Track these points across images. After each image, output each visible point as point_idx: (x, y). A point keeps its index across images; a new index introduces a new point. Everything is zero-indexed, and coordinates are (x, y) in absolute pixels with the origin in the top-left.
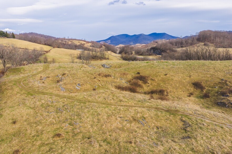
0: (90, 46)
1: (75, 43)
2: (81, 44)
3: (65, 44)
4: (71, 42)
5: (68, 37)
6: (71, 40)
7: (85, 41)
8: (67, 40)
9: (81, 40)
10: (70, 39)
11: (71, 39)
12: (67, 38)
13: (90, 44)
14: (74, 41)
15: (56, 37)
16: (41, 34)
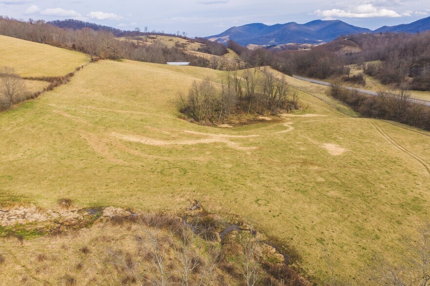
0: (199, 50)
1: (162, 41)
2: (177, 45)
3: (136, 44)
4: (153, 40)
5: (146, 28)
6: (152, 36)
7: (185, 38)
8: (143, 34)
9: (174, 36)
10: (149, 34)
11: (154, 34)
12: (142, 31)
13: (197, 45)
14: (160, 37)
15: (121, 29)
16: (90, 22)
